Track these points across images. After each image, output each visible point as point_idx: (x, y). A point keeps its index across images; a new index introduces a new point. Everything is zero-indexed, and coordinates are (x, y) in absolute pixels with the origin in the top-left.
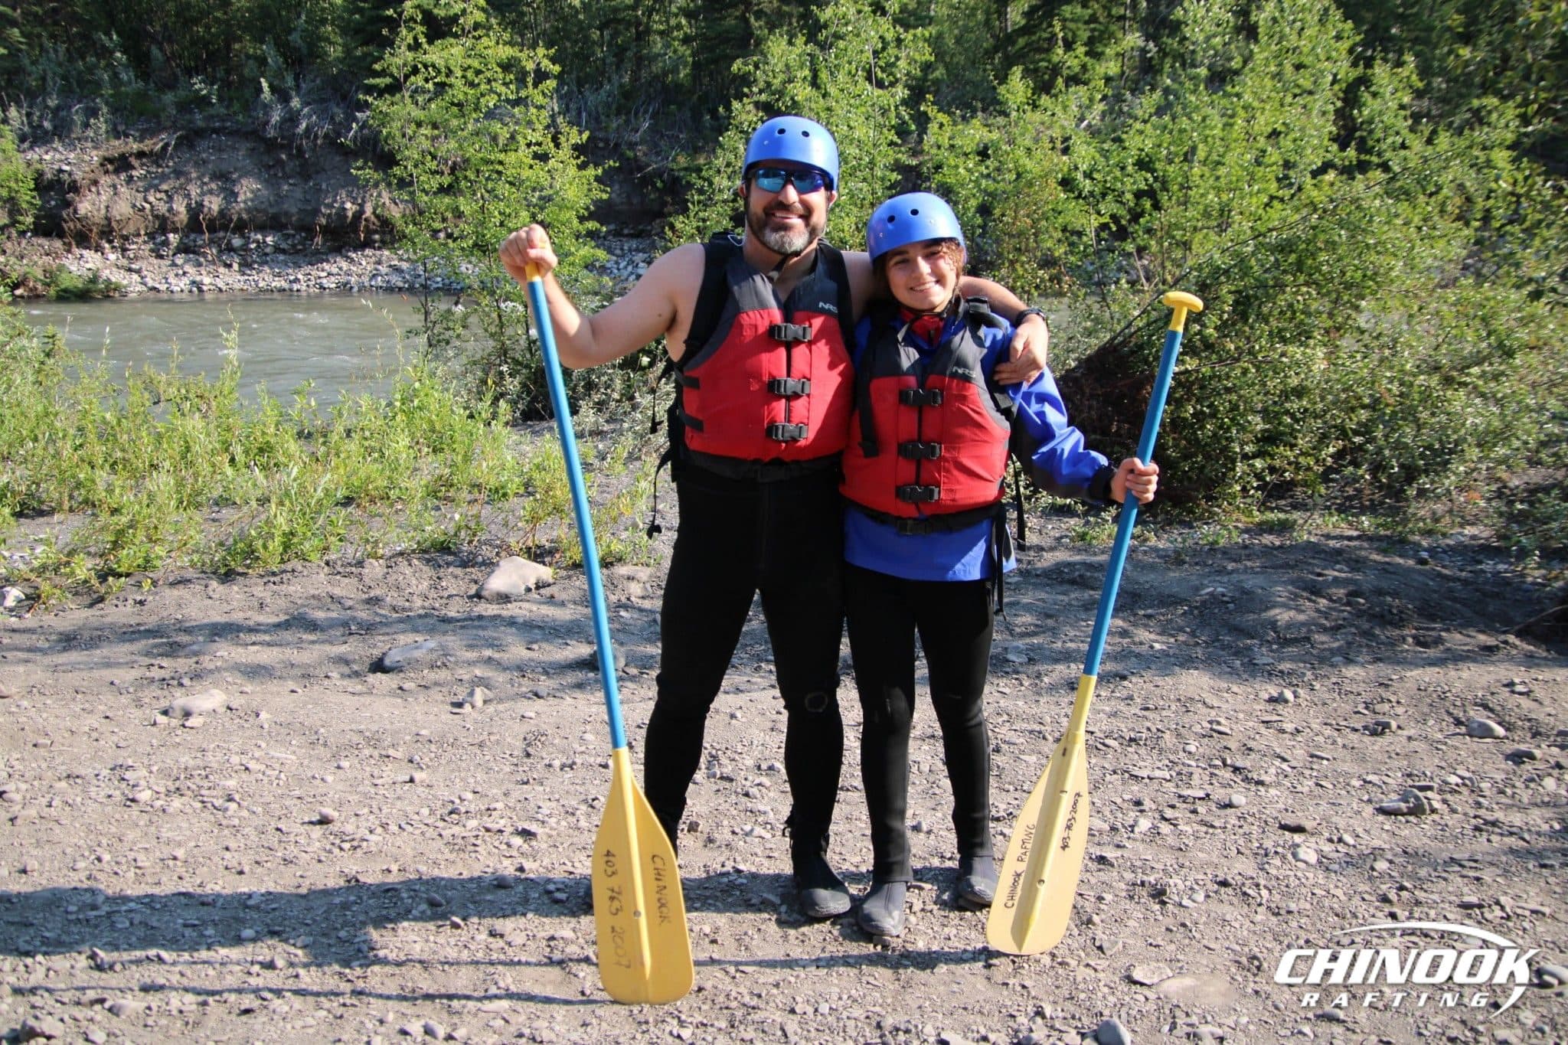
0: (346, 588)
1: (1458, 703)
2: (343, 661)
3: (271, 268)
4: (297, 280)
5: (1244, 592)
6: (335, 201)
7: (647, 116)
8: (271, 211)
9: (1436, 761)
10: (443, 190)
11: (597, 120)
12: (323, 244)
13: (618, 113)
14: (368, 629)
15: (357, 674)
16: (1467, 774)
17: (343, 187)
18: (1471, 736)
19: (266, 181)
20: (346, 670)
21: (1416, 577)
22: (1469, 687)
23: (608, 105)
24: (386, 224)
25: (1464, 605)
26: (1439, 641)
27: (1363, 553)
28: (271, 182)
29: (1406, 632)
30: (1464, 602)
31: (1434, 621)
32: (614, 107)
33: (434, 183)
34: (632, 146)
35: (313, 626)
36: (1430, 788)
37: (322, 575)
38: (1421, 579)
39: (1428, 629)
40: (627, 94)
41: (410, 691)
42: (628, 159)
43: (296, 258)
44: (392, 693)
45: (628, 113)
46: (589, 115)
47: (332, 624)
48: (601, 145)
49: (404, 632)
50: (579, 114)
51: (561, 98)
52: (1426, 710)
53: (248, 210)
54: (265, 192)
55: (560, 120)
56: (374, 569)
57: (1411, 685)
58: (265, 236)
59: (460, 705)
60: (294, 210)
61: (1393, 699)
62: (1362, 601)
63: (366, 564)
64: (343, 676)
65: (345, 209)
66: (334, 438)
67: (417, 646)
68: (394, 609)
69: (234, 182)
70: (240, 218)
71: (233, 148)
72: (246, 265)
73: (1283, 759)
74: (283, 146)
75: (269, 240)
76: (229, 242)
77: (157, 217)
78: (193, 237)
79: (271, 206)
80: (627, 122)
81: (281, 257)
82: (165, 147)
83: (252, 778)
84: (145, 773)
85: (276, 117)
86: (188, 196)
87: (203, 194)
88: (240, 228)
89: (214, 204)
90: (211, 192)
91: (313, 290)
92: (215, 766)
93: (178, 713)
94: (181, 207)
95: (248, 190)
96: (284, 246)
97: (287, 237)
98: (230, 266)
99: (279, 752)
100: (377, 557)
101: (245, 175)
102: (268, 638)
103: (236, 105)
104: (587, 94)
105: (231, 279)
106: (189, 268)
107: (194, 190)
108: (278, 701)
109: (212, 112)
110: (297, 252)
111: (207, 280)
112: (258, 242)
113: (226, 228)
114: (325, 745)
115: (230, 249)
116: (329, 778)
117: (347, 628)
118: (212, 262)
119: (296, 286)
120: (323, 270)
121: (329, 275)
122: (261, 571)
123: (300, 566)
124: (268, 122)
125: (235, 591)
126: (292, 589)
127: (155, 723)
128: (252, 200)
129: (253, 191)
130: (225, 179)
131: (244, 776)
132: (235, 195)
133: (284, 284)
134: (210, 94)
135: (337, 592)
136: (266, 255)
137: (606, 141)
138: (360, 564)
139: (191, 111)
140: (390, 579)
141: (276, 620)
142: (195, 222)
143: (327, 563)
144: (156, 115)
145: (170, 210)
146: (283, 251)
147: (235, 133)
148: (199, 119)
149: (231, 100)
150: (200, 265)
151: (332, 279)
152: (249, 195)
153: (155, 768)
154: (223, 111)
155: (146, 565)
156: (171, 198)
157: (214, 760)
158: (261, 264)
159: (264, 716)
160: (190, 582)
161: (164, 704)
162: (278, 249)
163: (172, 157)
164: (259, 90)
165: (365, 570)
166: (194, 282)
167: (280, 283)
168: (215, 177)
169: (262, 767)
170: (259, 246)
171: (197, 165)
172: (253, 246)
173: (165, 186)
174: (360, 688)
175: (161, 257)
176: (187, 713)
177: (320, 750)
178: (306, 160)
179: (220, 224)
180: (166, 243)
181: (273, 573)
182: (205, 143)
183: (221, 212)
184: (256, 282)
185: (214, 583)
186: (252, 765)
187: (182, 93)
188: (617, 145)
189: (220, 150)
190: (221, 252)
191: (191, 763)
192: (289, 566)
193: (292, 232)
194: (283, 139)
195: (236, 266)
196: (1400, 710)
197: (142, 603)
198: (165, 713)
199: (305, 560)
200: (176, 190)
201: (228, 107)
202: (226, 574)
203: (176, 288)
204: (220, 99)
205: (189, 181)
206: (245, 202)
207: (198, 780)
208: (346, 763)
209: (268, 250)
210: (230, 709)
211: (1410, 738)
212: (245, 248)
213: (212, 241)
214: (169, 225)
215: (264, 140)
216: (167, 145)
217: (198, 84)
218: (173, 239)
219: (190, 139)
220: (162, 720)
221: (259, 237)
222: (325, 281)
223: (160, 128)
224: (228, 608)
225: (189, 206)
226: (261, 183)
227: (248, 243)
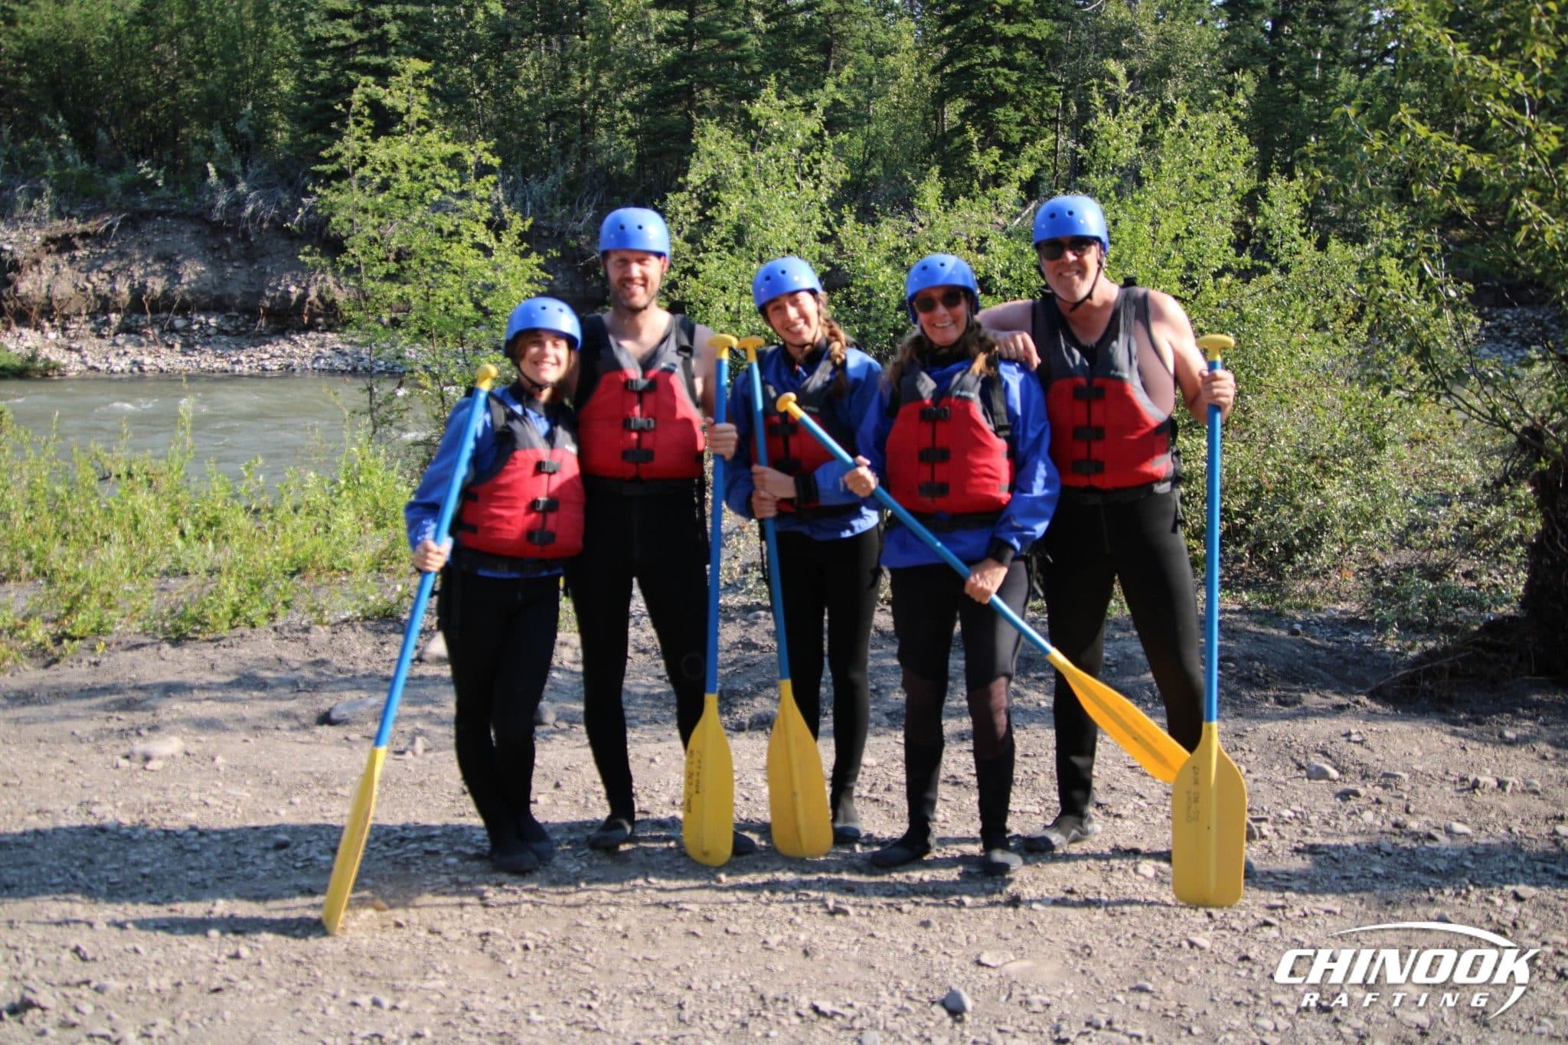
0: (294, 654)
1: (1302, 751)
2: (287, 715)
3: (214, 350)
4: (239, 362)
5: (1127, 657)
6: (280, 284)
7: (591, 207)
8: (215, 293)
9: (1275, 799)
10: (389, 277)
11: (542, 209)
12: (267, 326)
13: (563, 204)
14: (314, 687)
15: (305, 727)
16: (1299, 809)
17: (288, 270)
18: (1309, 778)
19: (210, 263)
20: (295, 724)
21: (1285, 645)
22: (1313, 737)
23: (552, 196)
24: (330, 307)
25: (1325, 670)
26: (1298, 701)
27: (1241, 625)
28: (216, 264)
29: (1271, 693)
30: (1325, 668)
31: (1296, 683)
32: (559, 196)
33: (380, 270)
34: (575, 235)
35: (262, 685)
36: (1265, 820)
37: (270, 640)
38: (1289, 646)
39: (1289, 690)
40: (571, 185)
41: (355, 742)
42: (571, 248)
43: (238, 340)
44: (338, 743)
45: (572, 203)
46: (534, 204)
47: (281, 683)
48: (545, 234)
49: (350, 689)
50: (524, 203)
51: (506, 187)
52: (1273, 756)
53: (191, 292)
54: (210, 275)
55: (505, 209)
56: (321, 634)
57: (1263, 736)
58: (208, 318)
59: (402, 753)
60: (238, 293)
61: (1246, 747)
62: (1232, 665)
63: (312, 630)
64: (292, 729)
65: (289, 293)
66: (280, 513)
67: (361, 702)
68: (340, 671)
69: (178, 263)
70: (183, 300)
71: (179, 231)
72: (188, 346)
73: (1142, 797)
74: (228, 230)
75: (212, 321)
76: (172, 323)
77: (99, 297)
78: (135, 316)
79: (215, 288)
80: (571, 212)
81: (224, 339)
82: (109, 228)
83: (211, 812)
84: (110, 807)
85: (222, 201)
86: (131, 277)
87: (146, 275)
88: (184, 309)
89: (157, 285)
90: (154, 273)
91: (255, 371)
92: (176, 801)
93: (139, 758)
94: (123, 287)
95: (192, 272)
96: (226, 327)
97: (231, 318)
98: (171, 347)
99: (234, 791)
100: (321, 623)
101: (189, 256)
102: (220, 694)
103: (183, 189)
104: (532, 184)
105: (171, 359)
106: (129, 348)
107: (138, 272)
108: (231, 748)
109: (158, 194)
110: (240, 334)
111: (148, 360)
112: (201, 323)
113: (168, 309)
114: (277, 784)
115: (173, 330)
116: (283, 812)
117: (295, 686)
118: (154, 343)
119: (238, 368)
120: (266, 352)
121: (272, 356)
122: (211, 636)
123: (248, 632)
124: (213, 206)
125: (187, 653)
126: (241, 652)
127: (117, 767)
128: (196, 282)
129: (196, 274)
130: (169, 262)
131: (204, 810)
132: (179, 277)
133: (228, 366)
134: (156, 177)
135: (285, 655)
136: (209, 336)
137: (550, 230)
138: (306, 630)
139: (136, 194)
140: (336, 644)
141: (227, 679)
142: (138, 302)
143: (275, 629)
144: (101, 197)
145: (113, 290)
146: (226, 333)
147: (177, 216)
148: (144, 201)
149: (177, 183)
150: (141, 345)
151: (275, 361)
152: (193, 277)
153: (120, 804)
154: (169, 194)
155: (99, 630)
156: (113, 279)
157: (174, 796)
158: (206, 344)
159: (219, 760)
160: (143, 645)
161: (125, 750)
162: (220, 331)
163: (116, 238)
164: (206, 174)
165: (312, 636)
166: (134, 362)
167: (219, 364)
168: (160, 258)
169: (220, 803)
170: (201, 328)
171: (141, 246)
172: (196, 327)
173: (107, 267)
174: (307, 738)
175: (102, 337)
176: (147, 758)
177: (272, 789)
178: (251, 243)
179: (163, 305)
180: (107, 323)
181: (222, 638)
182: (148, 226)
183: (165, 293)
184: (198, 363)
185: (166, 647)
186: (210, 800)
187: (128, 176)
188: (561, 234)
189: (166, 233)
190: (162, 332)
191: (153, 799)
192: (238, 631)
193: (235, 314)
194: (229, 222)
195: (178, 347)
196: (1251, 757)
197: (96, 664)
198: (127, 757)
199: (253, 626)
200: (119, 270)
201: (173, 190)
202: (178, 640)
203: (117, 369)
204: (166, 182)
205: (132, 262)
206: (189, 284)
207: (160, 813)
208: (297, 800)
209: (210, 332)
210: (187, 754)
211: (1256, 780)
212: (187, 329)
213: (154, 323)
214: (111, 306)
215: (208, 223)
216: (111, 226)
217: (144, 168)
218: (115, 318)
219: (135, 221)
220: (124, 763)
221: (202, 318)
222: (267, 363)
223: (105, 210)
224: (180, 668)
225: (131, 287)
226: (205, 265)
227: (190, 325)
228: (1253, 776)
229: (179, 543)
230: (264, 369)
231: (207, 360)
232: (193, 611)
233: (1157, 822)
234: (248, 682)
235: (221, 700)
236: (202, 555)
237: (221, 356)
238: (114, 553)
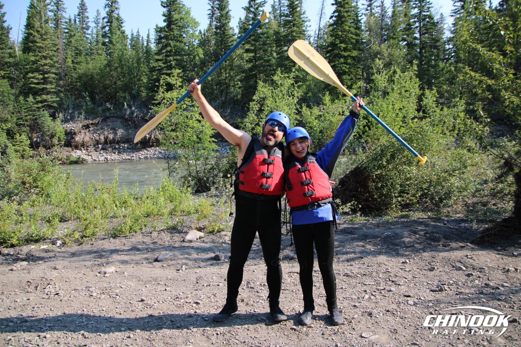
0: (147, 240)
1: (453, 262)
2: (147, 259)
3: (126, 153)
4: (133, 156)
5: (396, 234)
7: (229, 109)
12: (140, 146)
14: (153, 250)
15: (150, 263)
16: (455, 280)
18: (457, 270)
20: (148, 261)
22: (456, 257)
24: (158, 140)
25: (456, 235)
26: (449, 245)
27: (429, 222)
28: (126, 130)
29: (440, 243)
31: (448, 240)
35: (138, 250)
36: (445, 284)
37: (141, 236)
38: (444, 228)
39: (446, 242)
40: (224, 103)
41: (165, 267)
44: (160, 267)
47: (144, 249)
49: (163, 251)
52: (445, 264)
53: (120, 138)
54: (124, 133)
56: (155, 234)
59: (179, 270)
60: (132, 137)
62: (428, 235)
63: (153, 233)
64: (146, 263)
65: (146, 137)
67: (167, 254)
68: (160, 245)
69: (117, 130)
70: (118, 140)
71: (117, 121)
72: (119, 153)
73: (406, 278)
75: (126, 146)
76: (115, 147)
77: (96, 140)
78: (105, 145)
79: (126, 136)
80: (224, 110)
81: (129, 150)
82: (98, 122)
83: (123, 290)
84: (94, 288)
85: (128, 112)
86: (104, 134)
87: (108, 134)
88: (118, 143)
89: (111, 136)
90: (110, 133)
91: (138, 159)
92: (113, 287)
93: (103, 273)
94: (102, 138)
95: (120, 132)
96: (130, 147)
97: (131, 145)
98: (115, 153)
99: (130, 283)
100: (155, 231)
101: (119, 128)
102: (126, 253)
103: (118, 110)
104: (213, 103)
105: (115, 156)
106: (104, 154)
107: (106, 133)
108: (129, 270)
109: (111, 112)
110: (133, 149)
111: (109, 157)
113: (114, 143)
114: (142, 281)
115: (115, 148)
116: (144, 290)
117: (148, 250)
118: (111, 152)
119: (133, 158)
120: (140, 153)
121: (142, 154)
122: (124, 235)
123: (134, 234)
124: (125, 114)
125: (117, 241)
126: (132, 240)
127: (97, 276)
128: (121, 135)
130: (114, 130)
131: (121, 289)
132: (117, 134)
133: (130, 158)
134: (111, 107)
135: (145, 240)
136: (125, 150)
138: (151, 233)
139: (106, 112)
140: (159, 237)
141: (128, 248)
142: (106, 142)
143: (142, 233)
144: (97, 114)
145: (100, 138)
146: (129, 149)
147: (117, 117)
148: (108, 114)
149: (116, 108)
150: (107, 153)
151: (143, 156)
153: (97, 287)
154: (114, 111)
155: (93, 234)
156: (100, 135)
157: (112, 285)
158: (124, 152)
159: (125, 273)
160: (105, 239)
161: (99, 271)
162: (128, 148)
163: (100, 124)
164: (124, 105)
165: (152, 235)
166: (105, 158)
167: (128, 157)
168: (111, 129)
169: (126, 287)
170: (123, 147)
171: (107, 126)
173: (98, 132)
174: (151, 266)
175: (97, 151)
176: (105, 273)
177: (141, 282)
178: (136, 123)
179: (113, 142)
180: (98, 147)
181: (127, 236)
182: (109, 120)
183: (113, 138)
184: (122, 157)
185: (112, 239)
186: (123, 286)
187: (103, 107)
189: (113, 122)
190: (113, 149)
191: (106, 286)
192: (132, 234)
193: (132, 143)
194: (130, 118)
195: (117, 153)
196: (438, 264)
197: (92, 244)
198: (99, 273)
199: (136, 232)
200: (101, 133)
201: (115, 111)
202: (115, 236)
203: (101, 160)
204: (113, 108)
205: (105, 130)
206: (119, 136)
207: (108, 290)
208: (148, 286)
209: (125, 148)
210: (116, 272)
211: (440, 271)
212: (119, 148)
213: (110, 147)
214: (99, 143)
215: (125, 119)
216: (99, 121)
217: (108, 105)
218: (100, 146)
219: (105, 119)
220: (99, 275)
221: (123, 145)
222: (141, 156)
223: (98, 117)
224: (115, 245)
225: (104, 137)
226: (124, 130)
227: (120, 147)
228: (439, 270)
229: (115, 208)
230: (140, 158)
231: (125, 156)
232: (119, 228)
233: (411, 286)
234: (135, 249)
235: (126, 255)
236: (121, 212)
237: (128, 155)
238: (97, 212)
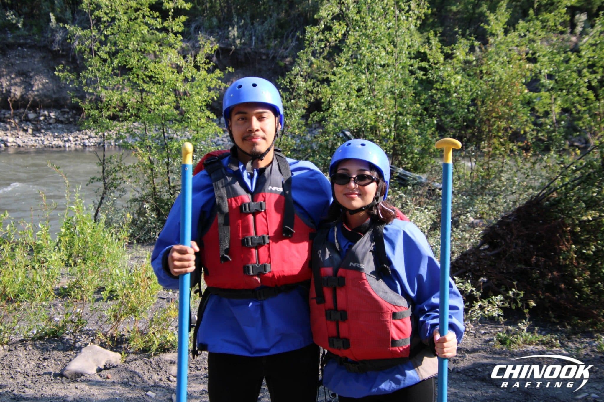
69: (31, 78)
70: (34, 101)
71: (32, 57)
72: (37, 130)
74: (63, 56)
75: (52, 115)
76: (26, 116)
78: (3, 111)
79: (54, 93)
80: (281, 43)
81: (60, 126)
85: (59, 37)
87: (11, 85)
88: (34, 107)
89: (17, 92)
90: (16, 84)
91: (79, 147)
95: (40, 83)
96: (61, 119)
97: (64, 113)
98: (26, 131)
101: (38, 74)
103: (34, 30)
104: (256, 25)
105: (25, 138)
109: (18, 33)
110: (70, 123)
111: (11, 140)
112: (45, 116)
113: (25, 107)
115: (27, 120)
118: (15, 128)
119: (67, 145)
120: (86, 134)
121: (90, 137)
124: (53, 41)
128: (42, 89)
129: (43, 85)
130: (26, 76)
132: (32, 86)
133: (61, 143)
134: (18, 23)
136: (50, 124)
137: (267, 55)
139: (5, 33)
142: (5, 102)
146: (61, 122)
148: (10, 37)
149: (31, 26)
150: (6, 130)
151: (92, 140)
152: (40, 86)
154: (26, 33)
158: (46, 130)
162: (57, 121)
164: (49, 20)
166: (2, 140)
167: (57, 142)
168: (19, 74)
170: (45, 119)
171: (7, 66)
172: (42, 118)
178: (78, 65)
179: (21, 104)
182: (13, 53)
183: (22, 96)
184: (43, 141)
188: (274, 58)
189: (24, 58)
190: (21, 122)
193: (67, 110)
194: (63, 51)
195: (30, 131)
201: (29, 31)
204: (24, 26)
206: (38, 91)
209: (51, 121)
212: (37, 119)
213: (15, 115)
215: (51, 52)
217: (10, 16)
221: (46, 113)
222: (86, 141)
226: (48, 79)
227: (38, 116)
230: (85, 146)
231: (49, 139)
237: (58, 137)
